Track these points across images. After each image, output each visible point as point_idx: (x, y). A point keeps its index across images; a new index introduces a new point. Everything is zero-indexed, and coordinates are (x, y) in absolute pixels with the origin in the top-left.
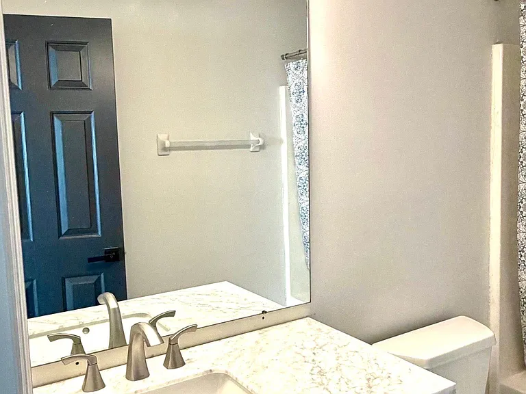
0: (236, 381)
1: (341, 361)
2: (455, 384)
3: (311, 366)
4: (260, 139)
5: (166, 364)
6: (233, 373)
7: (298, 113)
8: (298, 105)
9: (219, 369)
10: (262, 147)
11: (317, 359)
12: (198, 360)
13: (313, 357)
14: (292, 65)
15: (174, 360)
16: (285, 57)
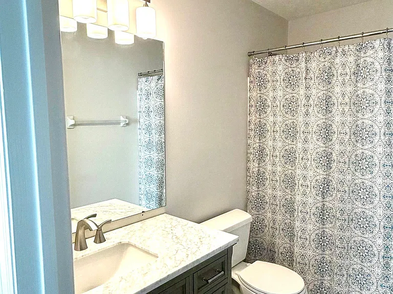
0: (135, 246)
1: (185, 232)
2: (238, 237)
3: (171, 235)
4: (127, 120)
5: (95, 242)
6: (133, 242)
7: (146, 106)
8: (147, 101)
9: (125, 241)
10: (127, 124)
11: (174, 232)
12: (113, 238)
13: (171, 231)
14: (144, 79)
15: (100, 239)
16: (141, 75)
